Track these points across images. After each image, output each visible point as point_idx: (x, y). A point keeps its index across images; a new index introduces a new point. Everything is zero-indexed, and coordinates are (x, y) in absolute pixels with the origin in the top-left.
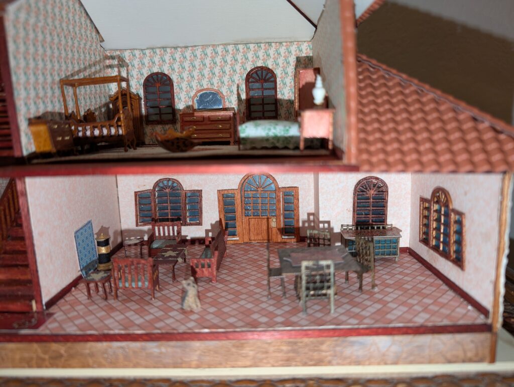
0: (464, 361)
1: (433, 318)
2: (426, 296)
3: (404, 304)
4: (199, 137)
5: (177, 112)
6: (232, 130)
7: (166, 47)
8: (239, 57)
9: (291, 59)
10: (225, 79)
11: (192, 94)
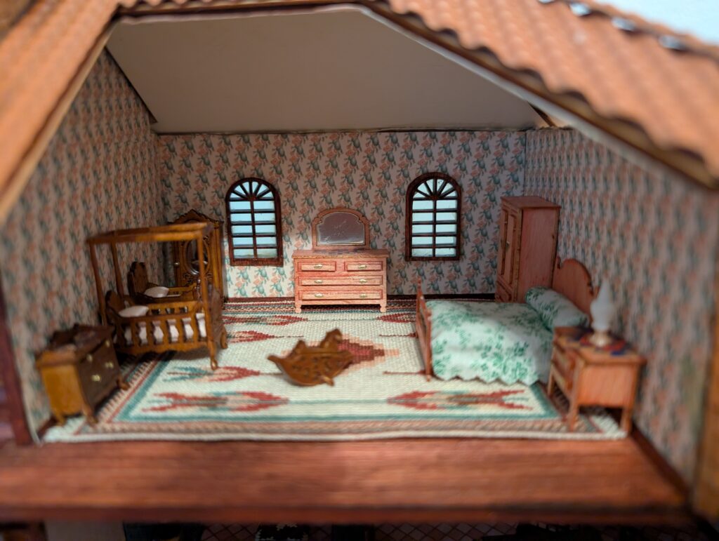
4: (326, 296)
5: (285, 244)
6: (384, 287)
7: (267, 132)
8: (397, 154)
9: (489, 161)
10: (372, 192)
11: (312, 216)
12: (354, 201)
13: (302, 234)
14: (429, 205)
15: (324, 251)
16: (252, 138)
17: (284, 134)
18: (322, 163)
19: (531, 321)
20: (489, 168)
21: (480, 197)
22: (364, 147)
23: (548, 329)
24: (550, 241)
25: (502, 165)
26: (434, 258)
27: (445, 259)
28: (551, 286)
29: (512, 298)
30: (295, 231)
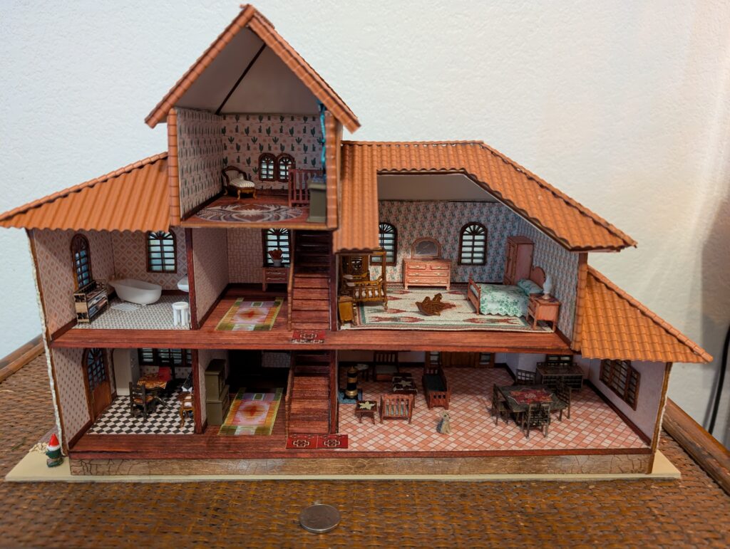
0: (632, 472)
1: (614, 444)
2: (607, 426)
3: (592, 431)
4: (421, 282)
5: (398, 255)
6: (449, 278)
7: (393, 200)
8: (457, 213)
9: (501, 217)
10: (443, 231)
11: (412, 242)
12: (434, 235)
13: (407, 251)
14: (471, 237)
15: (418, 259)
16: (386, 203)
17: (401, 201)
18: (419, 216)
19: (520, 292)
20: (501, 220)
21: (496, 235)
22: (440, 209)
23: (527, 296)
24: (529, 259)
25: (507, 219)
26: (472, 264)
27: (478, 264)
28: (529, 279)
29: (511, 284)
30: (403, 249)
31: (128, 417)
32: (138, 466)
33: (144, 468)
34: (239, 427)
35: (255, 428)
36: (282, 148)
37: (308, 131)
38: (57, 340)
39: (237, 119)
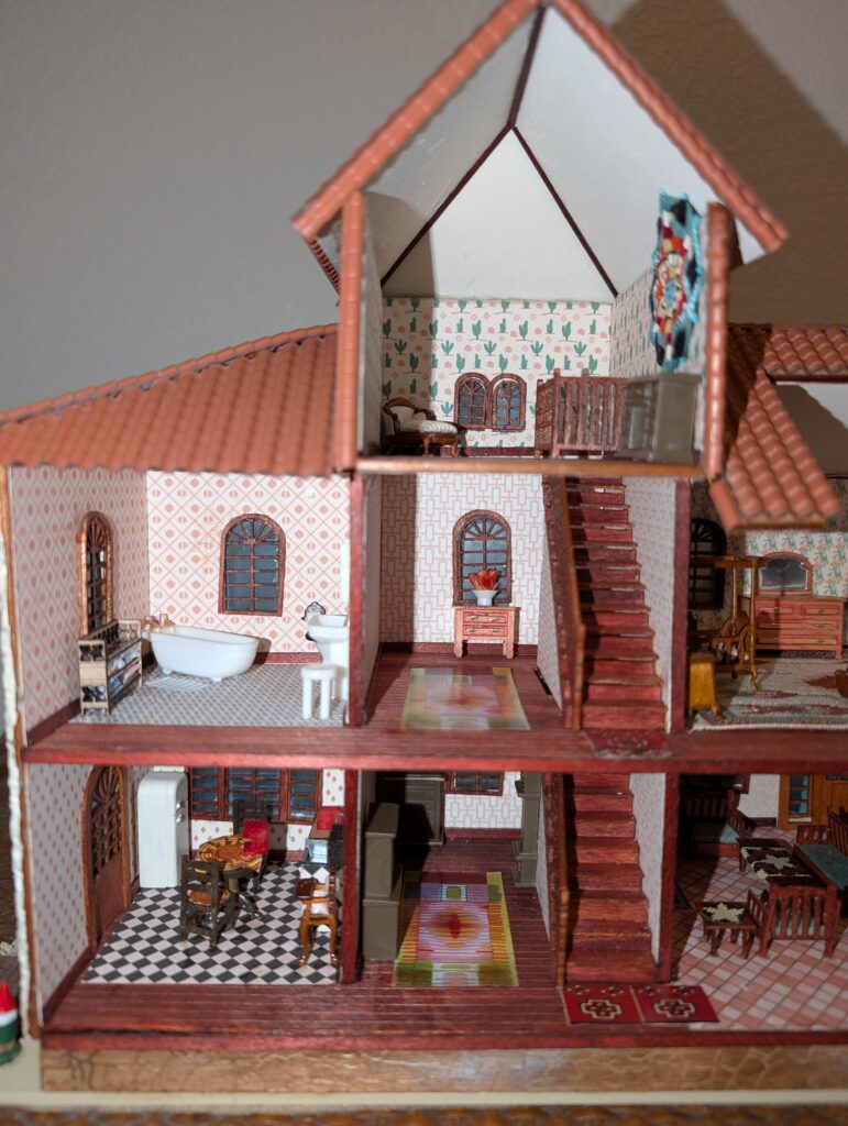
6: (839, 634)
31: (172, 940)
32: (209, 1068)
33: (223, 1074)
34: (437, 966)
35: (475, 967)
36: (503, 363)
37: (557, 328)
38: (39, 746)
39: (415, 305)
